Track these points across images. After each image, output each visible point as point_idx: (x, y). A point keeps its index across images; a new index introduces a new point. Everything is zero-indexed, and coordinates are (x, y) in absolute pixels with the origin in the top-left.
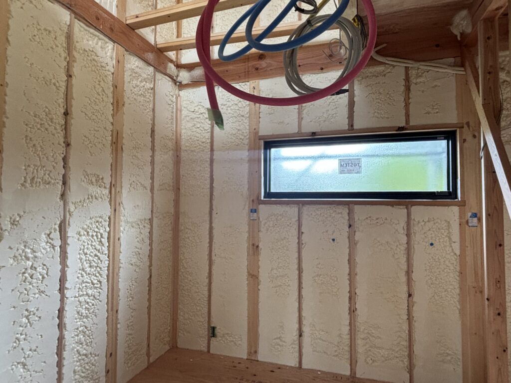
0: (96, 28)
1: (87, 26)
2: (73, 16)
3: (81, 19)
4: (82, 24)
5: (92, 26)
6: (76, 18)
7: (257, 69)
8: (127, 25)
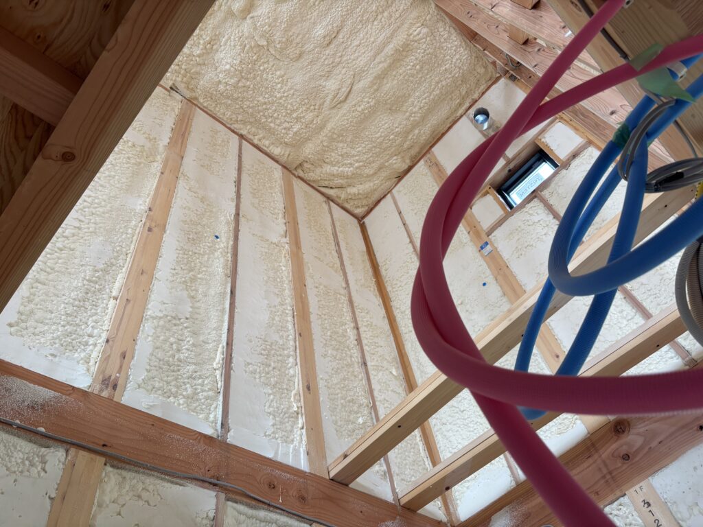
0: (270, 506)
1: (252, 507)
2: (222, 496)
3: (238, 498)
4: (241, 508)
5: (260, 505)
6: (228, 499)
7: (626, 457)
8: (332, 480)
